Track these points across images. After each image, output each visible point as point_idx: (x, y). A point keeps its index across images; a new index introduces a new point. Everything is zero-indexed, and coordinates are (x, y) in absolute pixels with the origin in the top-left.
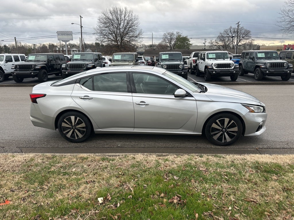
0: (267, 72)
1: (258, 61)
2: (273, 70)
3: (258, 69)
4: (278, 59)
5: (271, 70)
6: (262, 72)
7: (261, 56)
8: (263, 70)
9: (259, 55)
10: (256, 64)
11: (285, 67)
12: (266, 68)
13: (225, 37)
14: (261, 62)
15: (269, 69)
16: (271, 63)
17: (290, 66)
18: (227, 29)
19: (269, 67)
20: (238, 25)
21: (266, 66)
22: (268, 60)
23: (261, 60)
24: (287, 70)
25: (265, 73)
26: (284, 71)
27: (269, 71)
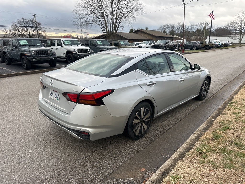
0: (34, 60)
1: (23, 49)
2: (39, 58)
3: (23, 57)
4: (42, 47)
5: (37, 58)
6: (29, 61)
7: (24, 44)
8: (29, 58)
9: (22, 43)
10: (21, 52)
11: (49, 54)
12: (31, 56)
13: (19, 27)
14: (25, 50)
15: (35, 57)
16: (36, 51)
17: (54, 53)
18: (19, 19)
19: (34, 55)
20: (35, 17)
21: (31, 54)
22: (32, 47)
23: (25, 47)
24: (52, 57)
25: (32, 61)
26: (49, 58)
27: (35, 59)
